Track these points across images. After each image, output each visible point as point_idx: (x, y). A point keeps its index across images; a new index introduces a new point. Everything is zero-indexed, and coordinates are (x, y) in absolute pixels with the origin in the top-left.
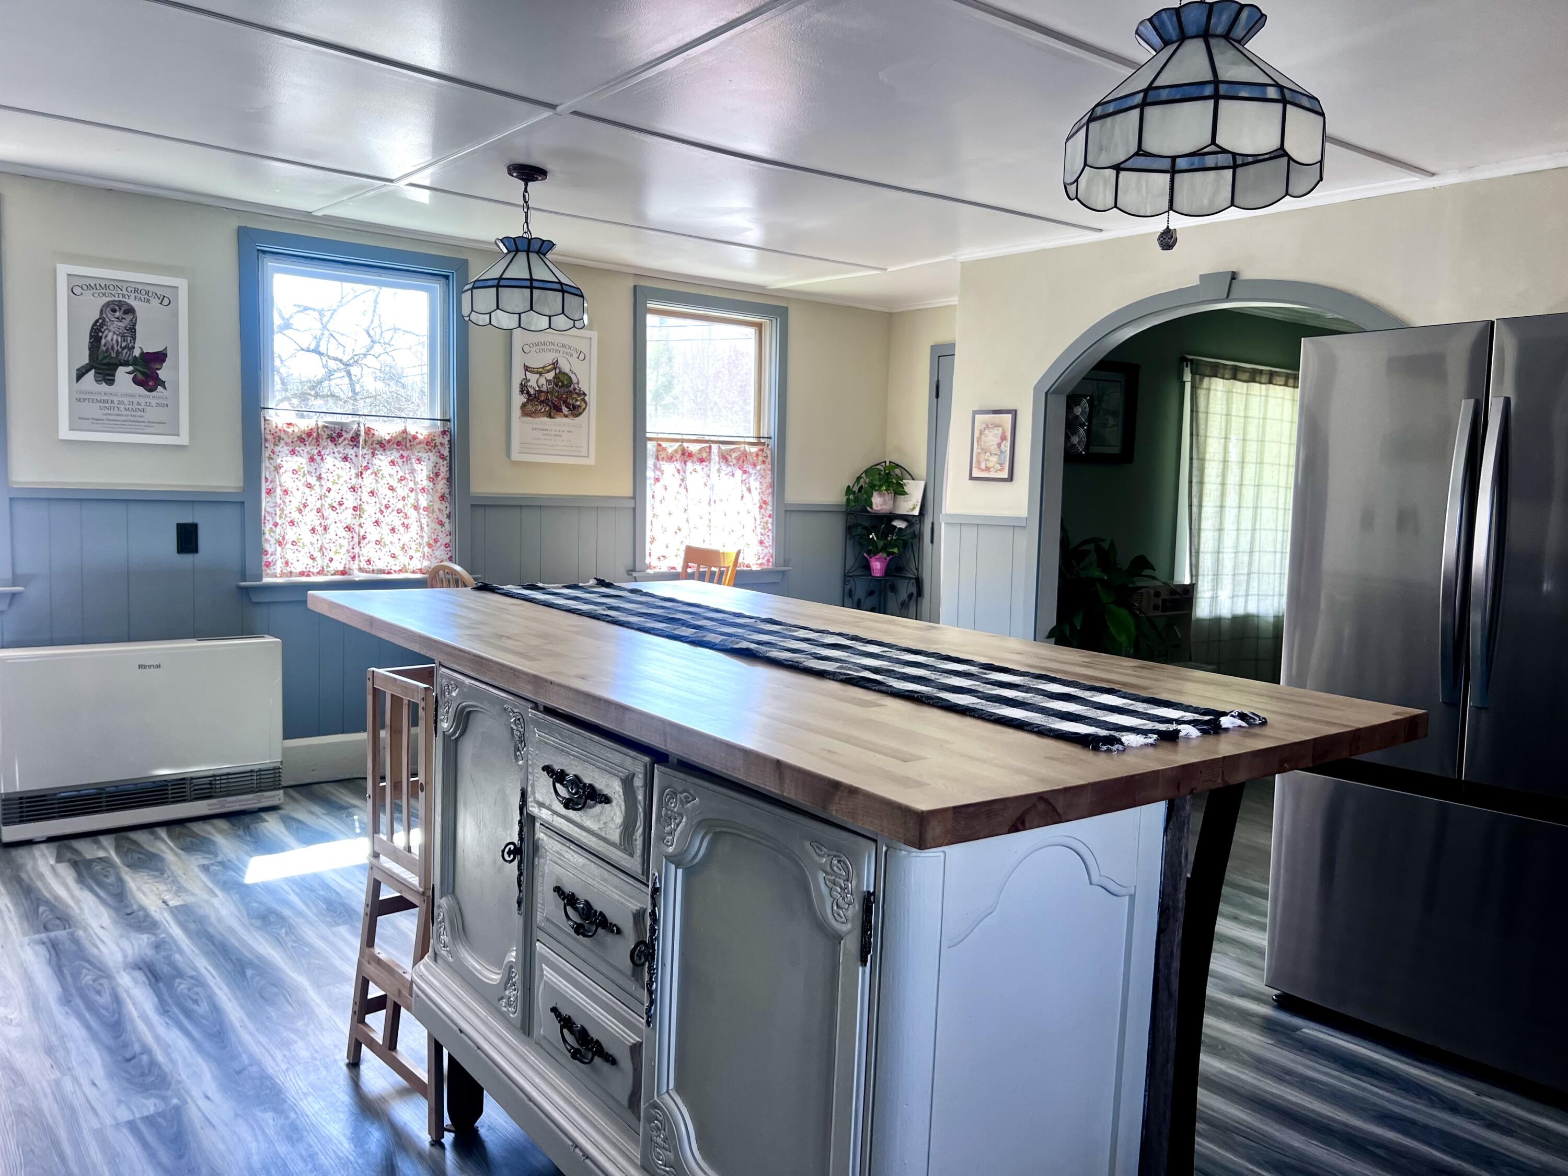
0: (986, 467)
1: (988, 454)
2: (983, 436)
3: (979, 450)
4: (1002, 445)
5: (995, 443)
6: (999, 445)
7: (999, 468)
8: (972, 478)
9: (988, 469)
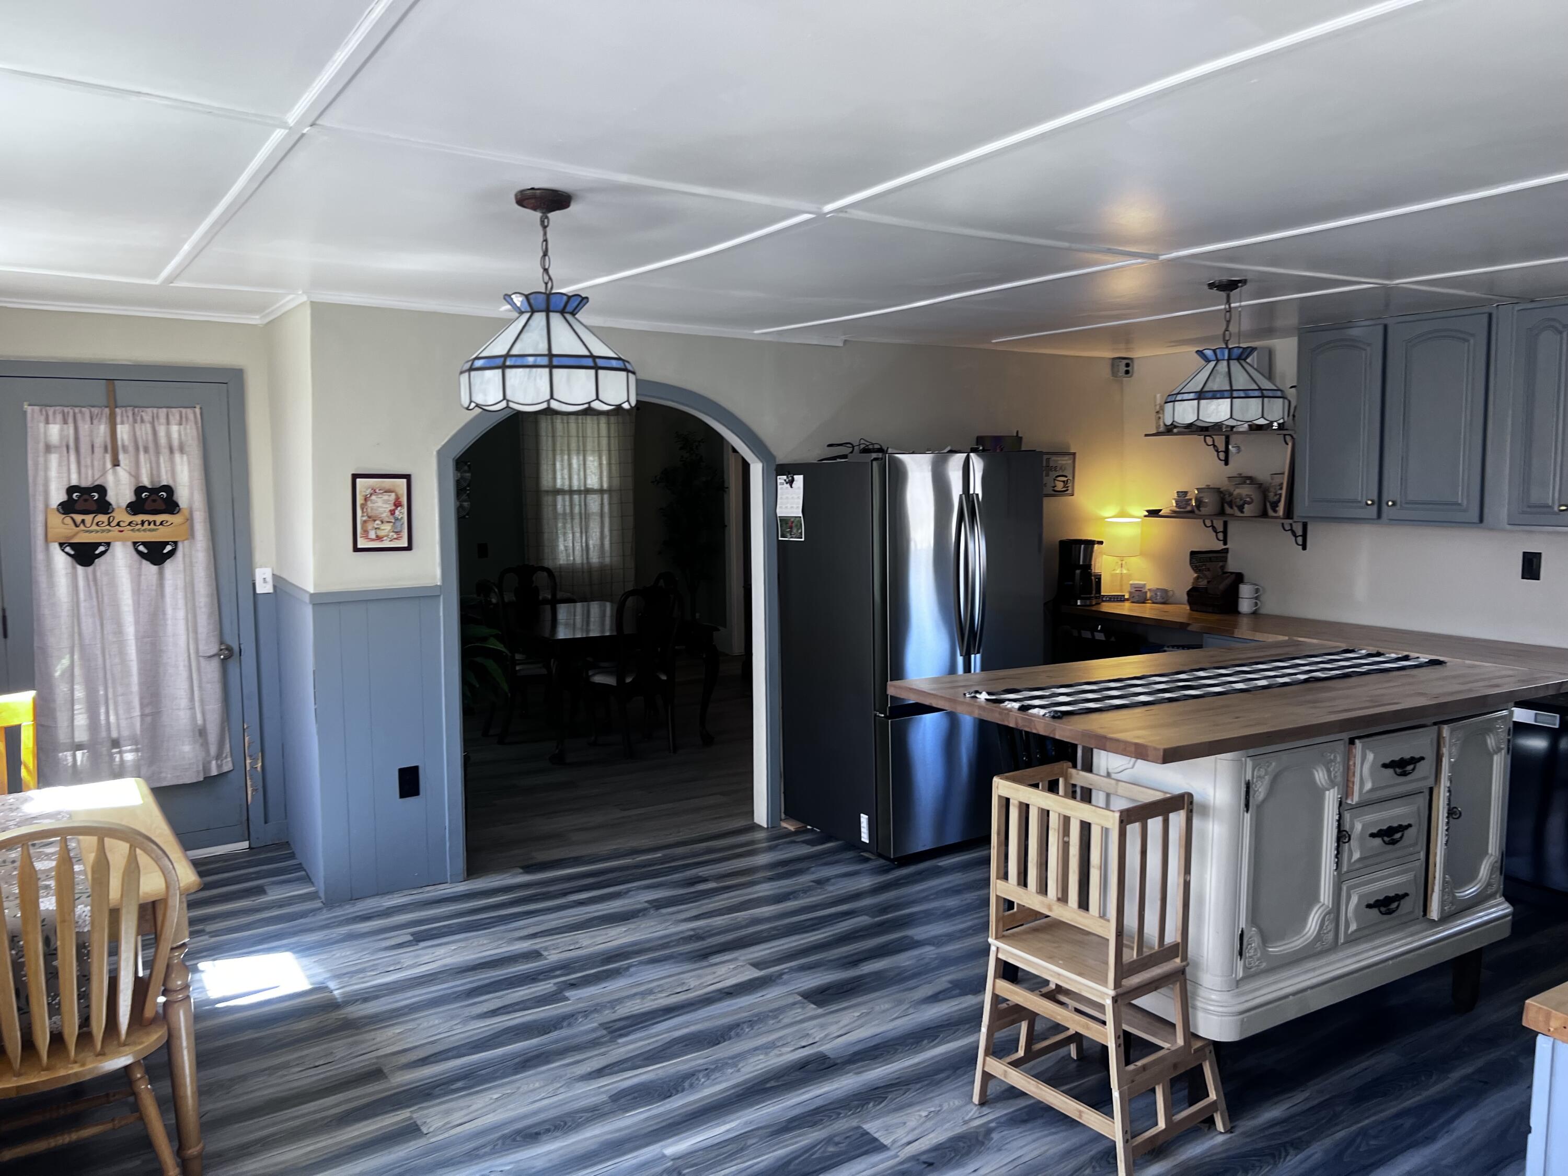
0: (377, 536)
1: (378, 522)
2: (369, 503)
3: (364, 518)
4: (397, 512)
5: (388, 510)
6: (392, 512)
7: (395, 536)
8: (356, 549)
9: (379, 538)
